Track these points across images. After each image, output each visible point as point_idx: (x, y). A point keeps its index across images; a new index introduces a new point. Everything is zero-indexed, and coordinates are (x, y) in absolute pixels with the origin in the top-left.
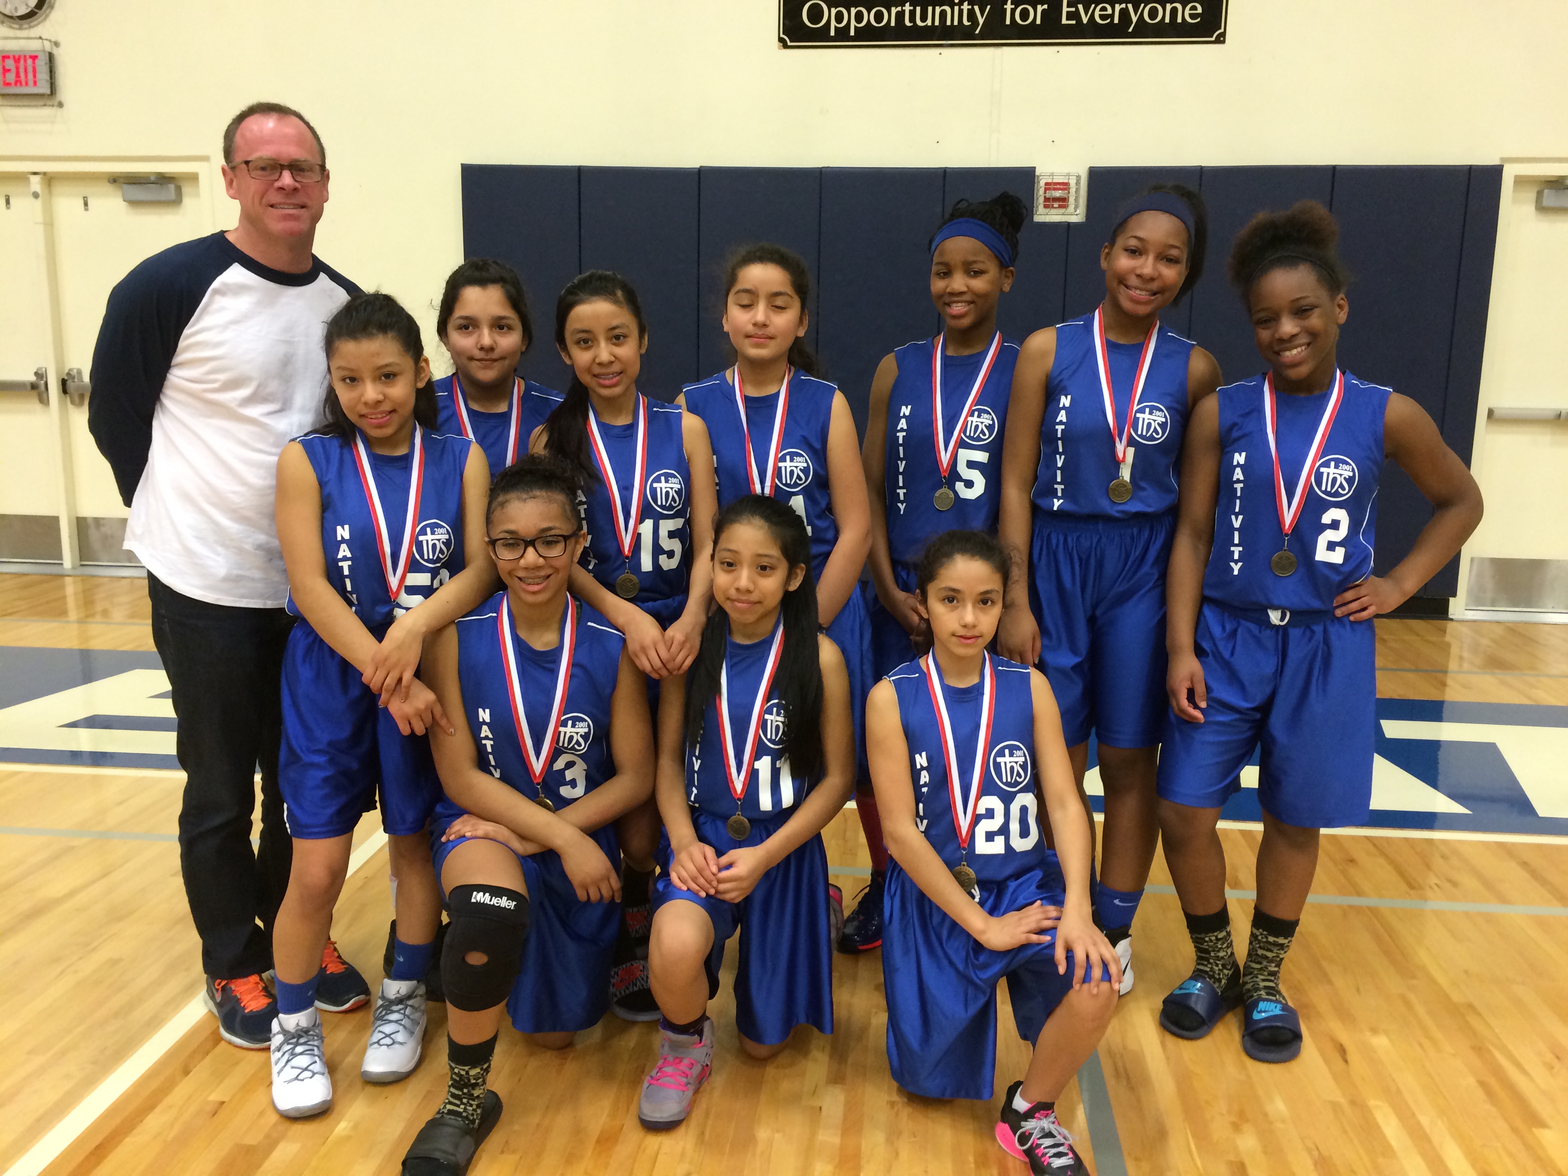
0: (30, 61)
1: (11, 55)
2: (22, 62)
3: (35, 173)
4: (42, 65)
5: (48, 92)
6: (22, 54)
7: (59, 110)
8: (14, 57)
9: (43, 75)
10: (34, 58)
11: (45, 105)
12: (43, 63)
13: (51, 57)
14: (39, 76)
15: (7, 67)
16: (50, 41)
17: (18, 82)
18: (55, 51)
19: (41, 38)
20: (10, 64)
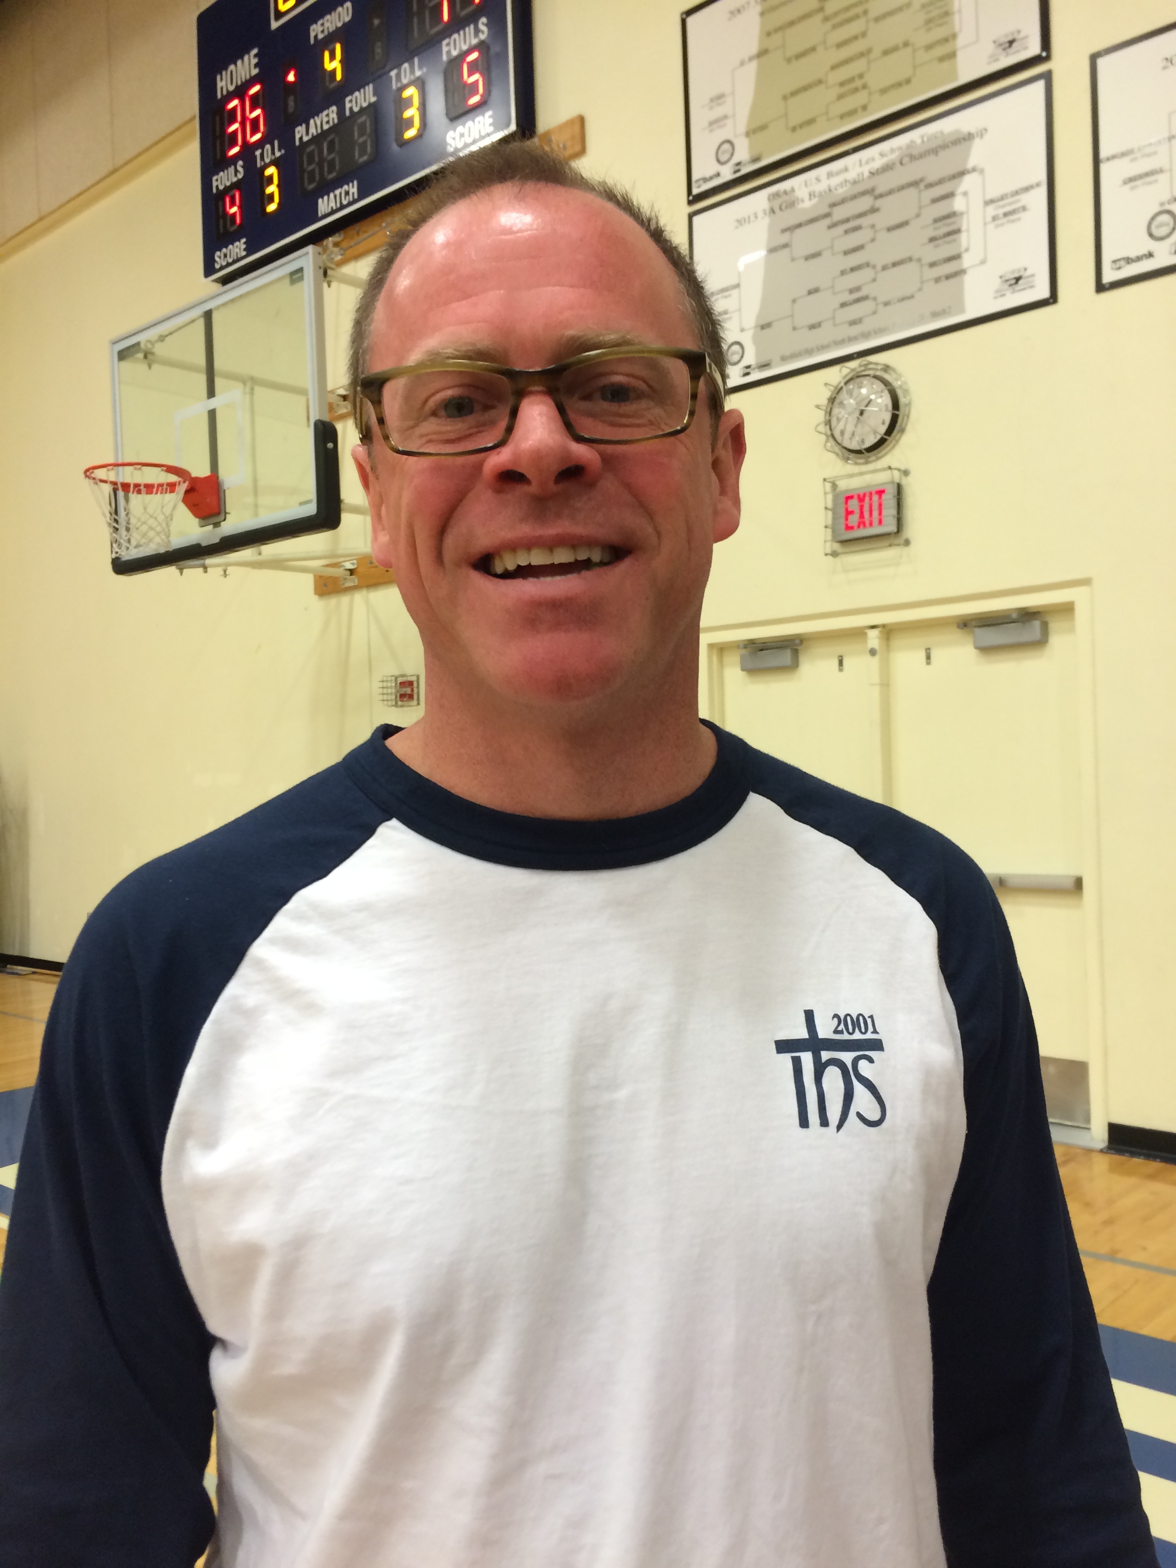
0: (875, 498)
1: (855, 493)
2: (867, 499)
3: (873, 627)
4: (889, 500)
5: (894, 528)
6: (867, 491)
7: (906, 550)
8: (859, 496)
9: (889, 512)
10: (881, 493)
11: (890, 546)
12: (891, 496)
13: (899, 488)
14: (884, 512)
15: (850, 509)
16: (899, 470)
17: (862, 524)
18: (904, 482)
19: (890, 468)
20: (854, 504)
